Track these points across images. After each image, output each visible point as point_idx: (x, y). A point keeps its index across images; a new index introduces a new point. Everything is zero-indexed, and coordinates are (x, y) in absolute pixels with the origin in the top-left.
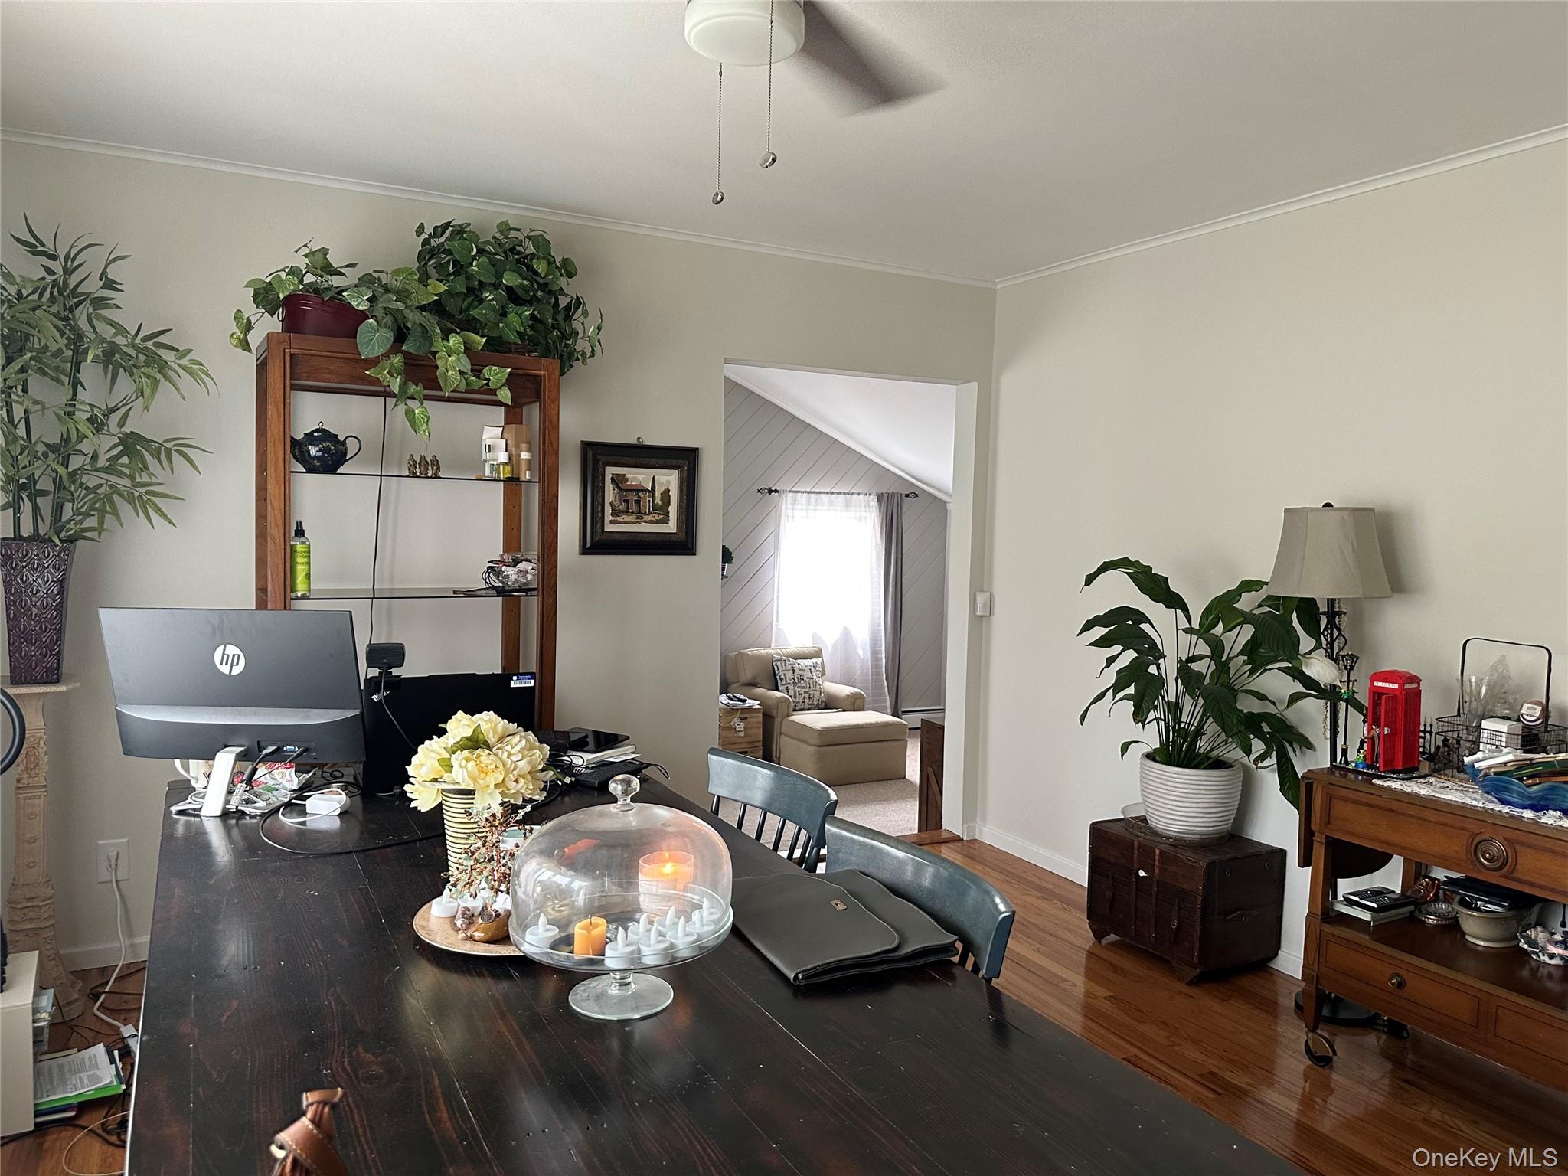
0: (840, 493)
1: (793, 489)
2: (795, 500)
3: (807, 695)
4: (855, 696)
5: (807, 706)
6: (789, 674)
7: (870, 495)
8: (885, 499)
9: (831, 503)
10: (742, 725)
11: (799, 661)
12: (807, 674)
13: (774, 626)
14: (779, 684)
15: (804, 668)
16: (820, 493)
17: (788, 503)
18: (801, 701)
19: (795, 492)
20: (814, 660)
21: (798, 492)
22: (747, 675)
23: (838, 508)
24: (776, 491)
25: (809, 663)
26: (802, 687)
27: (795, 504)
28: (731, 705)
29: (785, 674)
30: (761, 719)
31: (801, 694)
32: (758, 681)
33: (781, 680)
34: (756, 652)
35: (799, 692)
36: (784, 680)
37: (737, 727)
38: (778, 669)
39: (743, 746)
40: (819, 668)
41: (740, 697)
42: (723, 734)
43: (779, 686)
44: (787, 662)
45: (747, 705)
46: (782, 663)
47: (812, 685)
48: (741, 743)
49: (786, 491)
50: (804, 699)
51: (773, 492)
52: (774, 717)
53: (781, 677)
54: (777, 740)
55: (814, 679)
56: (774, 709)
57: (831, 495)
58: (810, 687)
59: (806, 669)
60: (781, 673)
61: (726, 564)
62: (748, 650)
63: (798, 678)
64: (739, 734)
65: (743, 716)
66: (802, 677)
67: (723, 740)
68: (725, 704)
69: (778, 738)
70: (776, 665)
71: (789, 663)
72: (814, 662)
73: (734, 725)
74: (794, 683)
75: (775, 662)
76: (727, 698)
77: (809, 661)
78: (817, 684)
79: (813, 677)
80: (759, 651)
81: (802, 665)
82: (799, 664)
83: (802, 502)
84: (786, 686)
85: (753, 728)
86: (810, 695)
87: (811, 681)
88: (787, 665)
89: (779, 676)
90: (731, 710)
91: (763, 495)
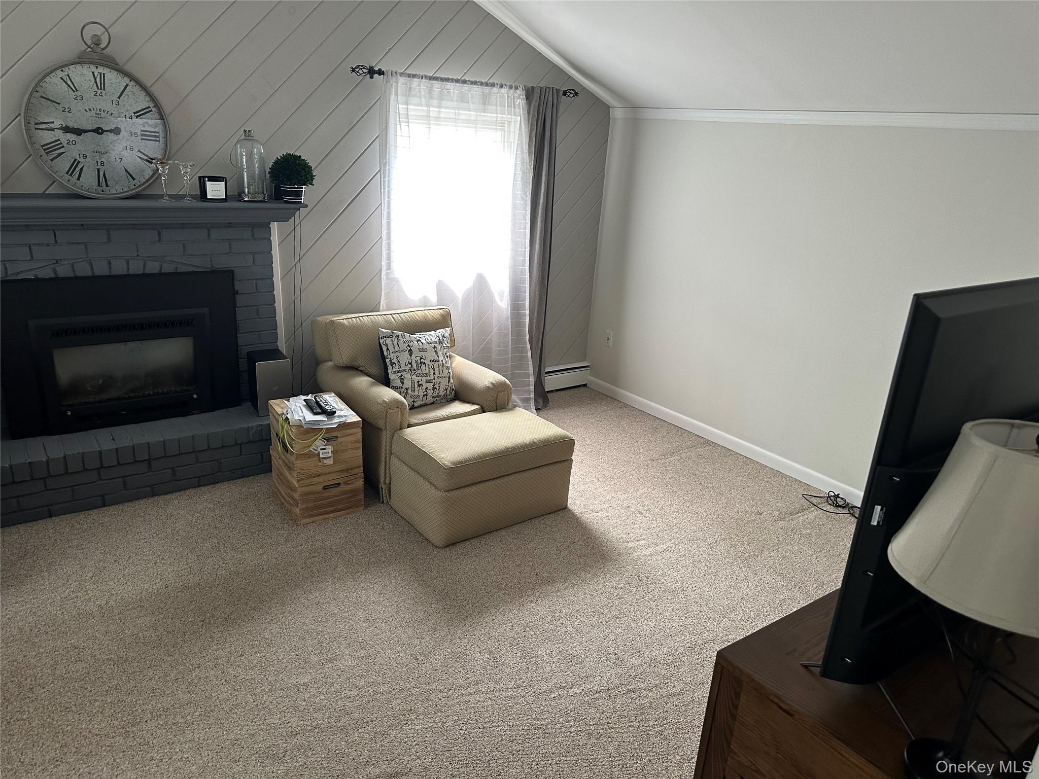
0: (475, 83)
1: (408, 72)
2: (410, 88)
3: (430, 386)
4: (498, 388)
5: (430, 400)
6: (405, 356)
7: (516, 88)
8: (536, 96)
9: (462, 99)
10: (329, 449)
11: (417, 336)
12: (430, 355)
13: (383, 276)
14: (389, 371)
16: (447, 80)
17: (399, 92)
18: (421, 394)
19: (409, 76)
20: (440, 332)
21: (414, 76)
22: (343, 355)
23: (472, 105)
24: (381, 72)
25: (432, 336)
26: (423, 375)
27: (409, 96)
28: (310, 422)
29: (397, 357)
30: (359, 436)
31: (421, 384)
32: (359, 362)
33: (392, 365)
34: (356, 320)
35: (418, 382)
36: (397, 367)
37: (321, 452)
38: (388, 349)
39: (333, 476)
40: (446, 343)
41: (326, 404)
42: (299, 464)
43: (390, 374)
44: (400, 337)
45: (336, 420)
46: (393, 339)
47: (437, 370)
48: (329, 473)
49: (396, 73)
50: (426, 391)
51: (377, 73)
52: (380, 429)
53: (393, 361)
54: (385, 462)
55: (440, 360)
56: (380, 422)
57: (461, 85)
58: (434, 373)
59: (428, 346)
60: (392, 355)
61: (304, 187)
62: (344, 317)
63: (416, 362)
64: (325, 461)
65: (330, 436)
66: (422, 360)
67: (299, 473)
68: (300, 420)
69: (388, 459)
70: (384, 343)
71: (403, 339)
72: (440, 334)
73: (317, 450)
74: (411, 370)
75: (383, 340)
76: (304, 405)
77: (432, 333)
78: (445, 368)
79: (438, 356)
80: (361, 318)
81: (423, 341)
82: (418, 341)
83: (420, 93)
84: (399, 374)
85: (347, 450)
86: (434, 385)
87: (436, 364)
88: (401, 342)
89: (389, 360)
90: (310, 429)
91: (361, 77)
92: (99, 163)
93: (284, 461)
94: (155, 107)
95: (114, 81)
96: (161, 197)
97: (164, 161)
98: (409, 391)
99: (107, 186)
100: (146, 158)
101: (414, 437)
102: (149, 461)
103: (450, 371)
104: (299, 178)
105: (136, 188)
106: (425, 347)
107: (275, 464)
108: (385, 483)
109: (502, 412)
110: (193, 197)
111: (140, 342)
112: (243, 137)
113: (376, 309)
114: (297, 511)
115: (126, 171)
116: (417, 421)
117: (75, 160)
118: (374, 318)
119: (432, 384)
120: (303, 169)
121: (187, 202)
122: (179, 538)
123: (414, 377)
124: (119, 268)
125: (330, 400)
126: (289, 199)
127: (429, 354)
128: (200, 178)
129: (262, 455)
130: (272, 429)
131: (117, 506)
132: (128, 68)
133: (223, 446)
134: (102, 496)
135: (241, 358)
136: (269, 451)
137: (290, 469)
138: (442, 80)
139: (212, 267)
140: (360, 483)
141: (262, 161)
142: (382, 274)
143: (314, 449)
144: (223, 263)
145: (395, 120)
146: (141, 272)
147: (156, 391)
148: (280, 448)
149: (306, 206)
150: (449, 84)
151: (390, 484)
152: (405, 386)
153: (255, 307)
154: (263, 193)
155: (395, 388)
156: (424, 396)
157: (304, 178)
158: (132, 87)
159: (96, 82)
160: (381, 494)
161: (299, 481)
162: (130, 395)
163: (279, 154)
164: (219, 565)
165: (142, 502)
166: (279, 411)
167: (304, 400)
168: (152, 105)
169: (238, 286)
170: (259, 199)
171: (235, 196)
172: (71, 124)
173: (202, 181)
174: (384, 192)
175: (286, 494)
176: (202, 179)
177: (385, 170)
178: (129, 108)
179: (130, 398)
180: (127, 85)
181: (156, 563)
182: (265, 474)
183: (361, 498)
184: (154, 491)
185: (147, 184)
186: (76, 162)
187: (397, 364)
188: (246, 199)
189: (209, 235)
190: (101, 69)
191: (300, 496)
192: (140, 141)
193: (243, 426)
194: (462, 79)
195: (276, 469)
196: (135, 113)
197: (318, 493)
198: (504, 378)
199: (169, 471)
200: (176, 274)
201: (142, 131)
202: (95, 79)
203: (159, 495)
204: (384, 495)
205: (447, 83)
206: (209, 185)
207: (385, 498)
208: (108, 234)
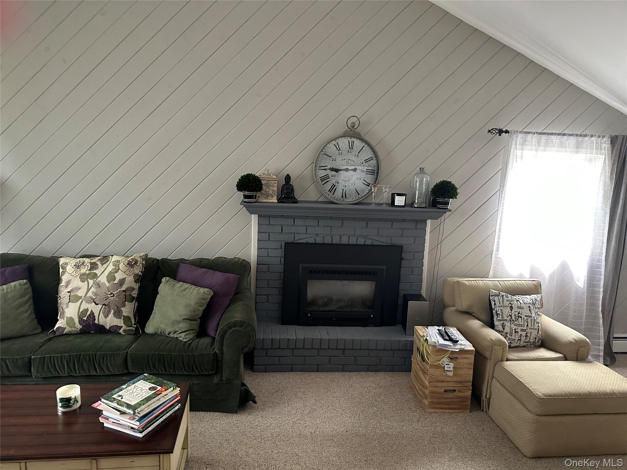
0: (572, 135)
1: (525, 130)
2: (525, 140)
3: (524, 334)
4: (578, 343)
5: (522, 343)
6: (507, 311)
7: (604, 137)
8: (619, 141)
9: (562, 145)
10: (452, 365)
11: (517, 297)
12: (526, 312)
13: (494, 256)
14: (495, 319)
15: (523, 305)
16: (552, 134)
17: (518, 143)
18: (517, 338)
19: (526, 133)
20: (534, 296)
21: (529, 133)
22: (463, 304)
23: (568, 149)
24: (507, 132)
25: (528, 299)
26: (520, 325)
27: (524, 145)
28: (441, 345)
29: (501, 310)
30: (472, 360)
31: (517, 332)
32: (474, 310)
33: (497, 315)
34: (474, 282)
35: (515, 329)
36: (501, 316)
37: (446, 366)
38: (495, 304)
39: (452, 384)
40: (538, 305)
41: (452, 334)
42: (432, 371)
43: (495, 321)
44: (505, 297)
45: (458, 347)
46: (500, 297)
47: (530, 323)
48: (449, 382)
49: (517, 132)
50: (520, 337)
51: (504, 132)
52: (487, 358)
53: (498, 313)
54: (488, 383)
55: (533, 317)
56: (487, 353)
57: (562, 136)
58: (527, 325)
59: (524, 306)
60: (498, 308)
61: (451, 199)
62: (466, 279)
63: (515, 315)
64: (448, 373)
65: (454, 357)
66: (519, 315)
67: (431, 377)
68: (435, 342)
69: (490, 380)
70: (493, 299)
71: (506, 299)
72: (533, 298)
73: (443, 364)
74: (510, 321)
75: (492, 297)
76: (437, 333)
77: (528, 296)
78: (536, 322)
79: (531, 313)
80: (477, 281)
81: (521, 301)
82: (517, 301)
83: (532, 143)
84: (502, 322)
85: (463, 368)
86: (527, 334)
87: (530, 319)
88: (505, 301)
89: (495, 311)
90: (441, 350)
91: (494, 135)
92: (344, 186)
93: (421, 367)
94: (375, 157)
95: (357, 145)
96: (371, 204)
97: (375, 185)
98: (508, 335)
99: (346, 198)
100: (366, 183)
101: (512, 368)
102: (344, 350)
103: (540, 325)
104: (449, 194)
105: (359, 199)
106: (522, 306)
107: (414, 367)
108: (486, 397)
109: (583, 362)
110: (387, 204)
111: (348, 281)
112: (419, 171)
113: (486, 276)
114: (426, 402)
115: (356, 190)
116: (513, 358)
117: (334, 184)
118: (486, 282)
119: (525, 333)
120: (452, 189)
121: (384, 207)
122: (355, 401)
123: (512, 326)
124: (345, 241)
125: (454, 332)
126: (441, 206)
127: (524, 311)
128: (392, 194)
129: (405, 359)
130: (414, 344)
131: (324, 373)
132: (366, 138)
133: (384, 349)
134: (318, 365)
135: (400, 297)
136: (411, 358)
137: (424, 373)
138: (548, 134)
139: (391, 243)
140: (469, 393)
141: (428, 185)
142: (493, 254)
143: (441, 363)
144: (398, 241)
145: (513, 159)
146: (355, 243)
147: (352, 310)
148: (419, 358)
149: (451, 211)
150: (553, 136)
151: (490, 398)
152: (505, 331)
153: (411, 268)
154: (426, 203)
155: (498, 331)
156: (518, 340)
157: (452, 194)
158: (366, 148)
159: (349, 145)
160: (482, 405)
161: (430, 382)
162: (339, 310)
163: (438, 181)
164: (377, 426)
165: (337, 373)
166: (421, 334)
167: (438, 330)
168: (374, 156)
169: (404, 255)
170: (423, 206)
171: (410, 204)
172: (334, 167)
173: (393, 196)
174: (501, 203)
175: (419, 389)
176: (393, 195)
177: (503, 190)
178: (362, 158)
179: (339, 311)
180: (364, 146)
181: (342, 414)
182: (406, 372)
183: (468, 404)
184: (344, 368)
185: (365, 197)
186: (334, 186)
187: (501, 315)
188: (416, 206)
189: (392, 226)
190: (353, 139)
191: (429, 392)
192: (365, 175)
193: (396, 339)
194: (563, 133)
195: (414, 371)
196: (365, 161)
197: (440, 393)
198: (585, 337)
199: (353, 358)
200: (372, 245)
201: (367, 169)
202: (349, 144)
203: (346, 371)
204: (484, 405)
205: (552, 136)
206: (397, 198)
207: (484, 408)
208: (343, 222)
